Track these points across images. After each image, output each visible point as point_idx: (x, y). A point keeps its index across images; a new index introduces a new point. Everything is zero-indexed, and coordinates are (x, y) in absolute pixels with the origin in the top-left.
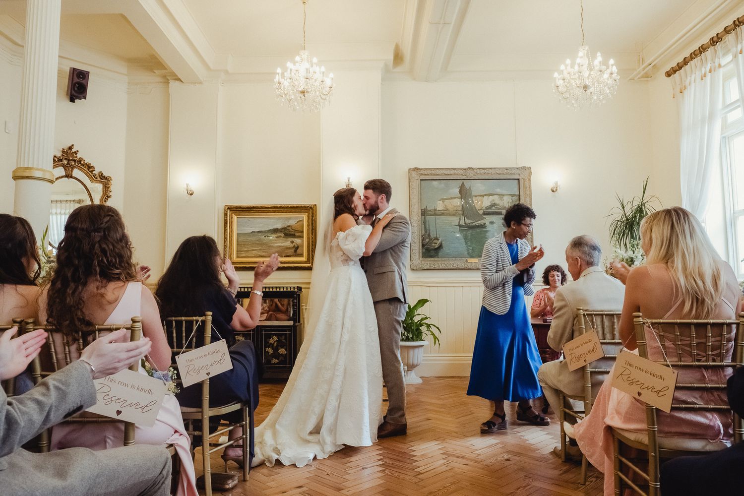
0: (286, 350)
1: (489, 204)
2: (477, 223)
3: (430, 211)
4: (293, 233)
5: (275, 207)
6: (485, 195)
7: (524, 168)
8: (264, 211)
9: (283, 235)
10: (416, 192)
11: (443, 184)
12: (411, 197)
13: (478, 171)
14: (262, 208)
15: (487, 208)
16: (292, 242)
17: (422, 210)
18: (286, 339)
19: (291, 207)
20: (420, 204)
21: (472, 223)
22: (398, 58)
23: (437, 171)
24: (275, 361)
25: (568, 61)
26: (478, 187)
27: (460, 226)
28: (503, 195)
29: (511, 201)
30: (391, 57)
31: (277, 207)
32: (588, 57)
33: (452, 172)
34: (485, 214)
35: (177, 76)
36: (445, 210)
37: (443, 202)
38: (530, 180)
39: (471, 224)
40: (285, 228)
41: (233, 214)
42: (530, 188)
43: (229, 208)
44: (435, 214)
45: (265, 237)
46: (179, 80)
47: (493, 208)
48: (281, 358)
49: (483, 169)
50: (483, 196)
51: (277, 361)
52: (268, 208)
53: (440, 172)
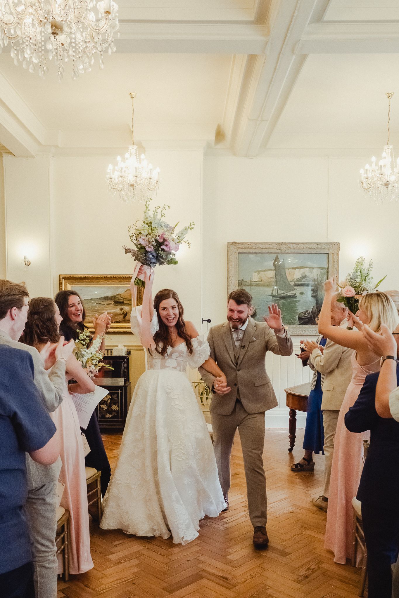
0: (118, 407)
1: (300, 276)
2: (289, 294)
3: (246, 282)
4: (121, 301)
5: (105, 277)
6: (297, 268)
7: (333, 244)
8: (96, 281)
9: (112, 302)
10: (233, 264)
11: (258, 257)
12: (230, 269)
13: (291, 246)
14: (93, 278)
15: (298, 280)
16: (122, 309)
17: (238, 281)
18: (118, 397)
19: (120, 278)
20: (237, 273)
21: (284, 293)
22: (220, 135)
23: (254, 245)
24: (108, 416)
25: (374, 159)
26: (290, 261)
27: (273, 296)
28: (313, 268)
29: (320, 273)
30: (212, 137)
31: (107, 278)
32: (391, 156)
33: (268, 246)
34: (296, 285)
35: (8, 150)
36: (259, 281)
37: (259, 273)
38: (338, 255)
39: (283, 295)
40: (115, 297)
41: (67, 283)
42: (338, 262)
43: (63, 278)
44: (251, 285)
45: (97, 304)
46: (11, 153)
47: (304, 280)
48: (114, 413)
49: (296, 243)
50: (295, 269)
51: (111, 416)
52: (99, 278)
53: (257, 246)
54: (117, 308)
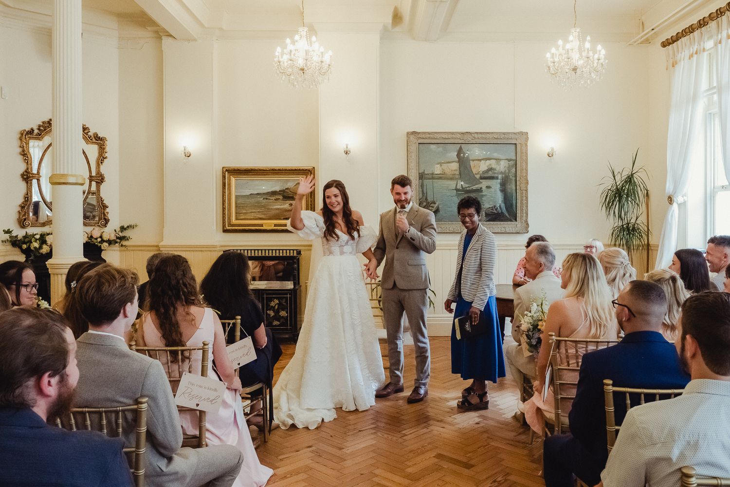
0: (287, 313)
1: (486, 168)
2: (474, 188)
3: (428, 174)
4: (291, 195)
5: (273, 170)
6: (483, 159)
7: (521, 133)
8: (263, 174)
9: (281, 197)
10: (414, 156)
11: (440, 149)
12: (409, 161)
13: (476, 136)
14: (260, 170)
15: (484, 172)
16: (291, 205)
17: (419, 173)
18: (286, 302)
19: (289, 170)
20: (418, 168)
21: (469, 187)
22: (397, 18)
23: (436, 135)
24: (276, 323)
26: (474, 152)
27: (457, 190)
28: (500, 160)
29: (507, 165)
30: (389, 20)
31: (276, 170)
33: (450, 136)
34: (482, 178)
35: (168, 32)
36: (442, 174)
37: (441, 166)
38: (526, 145)
39: (468, 189)
40: (283, 191)
41: (231, 176)
42: (527, 153)
43: (226, 170)
44: (433, 178)
45: (264, 199)
46: (172, 36)
47: (490, 172)
48: (282, 320)
49: (481, 133)
50: (480, 160)
51: (278, 323)
52: (267, 170)
53: (438, 136)
54: (286, 204)
